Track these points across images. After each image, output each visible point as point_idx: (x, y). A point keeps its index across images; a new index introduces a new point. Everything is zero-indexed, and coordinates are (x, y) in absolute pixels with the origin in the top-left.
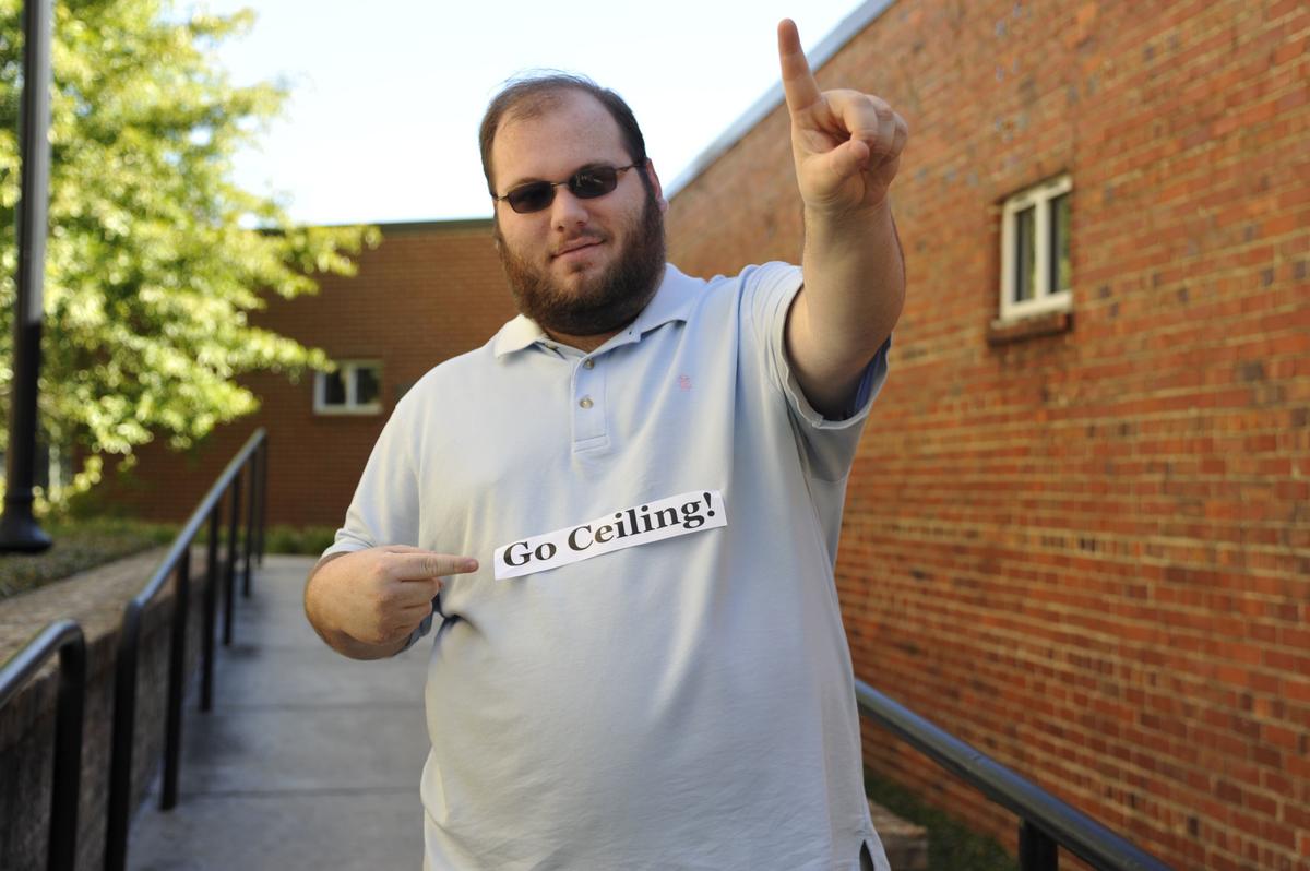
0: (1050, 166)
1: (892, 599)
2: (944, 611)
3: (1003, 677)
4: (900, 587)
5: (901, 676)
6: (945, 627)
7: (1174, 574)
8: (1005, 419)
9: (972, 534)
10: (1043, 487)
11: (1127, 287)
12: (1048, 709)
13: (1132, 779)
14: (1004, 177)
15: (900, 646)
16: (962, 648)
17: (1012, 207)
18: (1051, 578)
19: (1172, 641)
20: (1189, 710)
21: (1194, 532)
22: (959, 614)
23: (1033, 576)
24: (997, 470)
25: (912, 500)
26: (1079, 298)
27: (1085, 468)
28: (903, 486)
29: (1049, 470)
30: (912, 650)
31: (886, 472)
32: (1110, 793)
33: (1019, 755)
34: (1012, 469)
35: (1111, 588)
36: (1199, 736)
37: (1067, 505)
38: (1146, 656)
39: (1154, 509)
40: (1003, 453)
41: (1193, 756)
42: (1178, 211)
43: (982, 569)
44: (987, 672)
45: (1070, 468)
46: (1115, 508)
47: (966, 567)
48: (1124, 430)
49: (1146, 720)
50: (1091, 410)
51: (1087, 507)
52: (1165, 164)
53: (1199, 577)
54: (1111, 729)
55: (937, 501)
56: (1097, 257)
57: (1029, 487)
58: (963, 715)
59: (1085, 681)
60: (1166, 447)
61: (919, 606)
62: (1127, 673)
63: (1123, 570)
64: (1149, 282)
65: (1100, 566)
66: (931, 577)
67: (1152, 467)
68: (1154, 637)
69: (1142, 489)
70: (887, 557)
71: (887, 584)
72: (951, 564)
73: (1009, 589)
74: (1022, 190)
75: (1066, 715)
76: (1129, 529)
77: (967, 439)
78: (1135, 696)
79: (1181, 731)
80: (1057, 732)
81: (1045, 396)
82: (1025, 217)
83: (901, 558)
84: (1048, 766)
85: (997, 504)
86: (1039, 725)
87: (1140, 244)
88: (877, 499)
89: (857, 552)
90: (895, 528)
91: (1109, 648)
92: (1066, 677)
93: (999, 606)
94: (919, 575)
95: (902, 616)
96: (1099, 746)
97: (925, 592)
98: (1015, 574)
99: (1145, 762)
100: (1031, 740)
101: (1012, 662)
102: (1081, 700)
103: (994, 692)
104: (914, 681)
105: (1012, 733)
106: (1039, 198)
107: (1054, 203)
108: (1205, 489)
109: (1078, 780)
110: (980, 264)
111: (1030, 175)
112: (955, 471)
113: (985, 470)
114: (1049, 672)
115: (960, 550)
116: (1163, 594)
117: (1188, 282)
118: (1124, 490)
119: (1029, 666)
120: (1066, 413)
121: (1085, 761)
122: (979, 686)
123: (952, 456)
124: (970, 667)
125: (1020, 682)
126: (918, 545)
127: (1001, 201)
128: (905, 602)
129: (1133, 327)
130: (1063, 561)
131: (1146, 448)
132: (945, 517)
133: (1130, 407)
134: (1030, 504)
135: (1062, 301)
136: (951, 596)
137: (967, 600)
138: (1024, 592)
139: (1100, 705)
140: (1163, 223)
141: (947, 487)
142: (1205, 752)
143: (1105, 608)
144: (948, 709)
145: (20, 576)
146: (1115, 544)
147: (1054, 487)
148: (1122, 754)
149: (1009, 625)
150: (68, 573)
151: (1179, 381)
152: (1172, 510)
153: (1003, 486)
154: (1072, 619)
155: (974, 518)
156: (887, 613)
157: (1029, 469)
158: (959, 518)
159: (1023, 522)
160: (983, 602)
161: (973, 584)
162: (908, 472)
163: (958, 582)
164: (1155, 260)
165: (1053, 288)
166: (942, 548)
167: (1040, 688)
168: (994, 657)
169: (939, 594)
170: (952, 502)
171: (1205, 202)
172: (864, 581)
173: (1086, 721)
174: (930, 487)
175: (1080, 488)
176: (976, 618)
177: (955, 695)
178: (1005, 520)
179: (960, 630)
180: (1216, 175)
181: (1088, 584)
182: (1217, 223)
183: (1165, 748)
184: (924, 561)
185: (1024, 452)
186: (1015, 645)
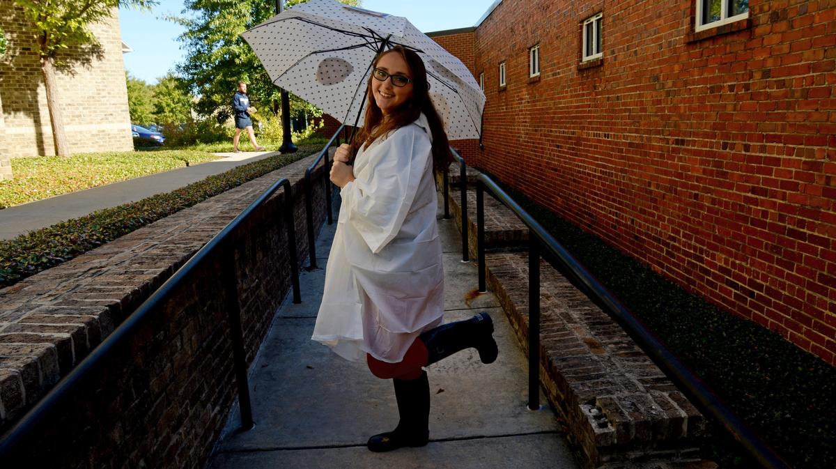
0: (596, 9)
1: (550, 154)
2: (565, 158)
3: (582, 178)
4: (552, 150)
5: (552, 178)
6: (565, 163)
7: (631, 145)
8: (583, 95)
9: (573, 133)
10: (594, 117)
11: (619, 50)
12: (594, 188)
13: (617, 208)
14: (583, 13)
15: (552, 169)
16: (570, 169)
17: (585, 23)
18: (596, 147)
19: (630, 166)
20: (633, 187)
21: (637, 131)
22: (570, 159)
23: (591, 146)
24: (581, 112)
25: (556, 122)
26: (605, 55)
27: (606, 111)
28: (553, 118)
29: (595, 112)
30: (556, 170)
31: (548, 113)
32: (610, 213)
33: (586, 201)
34: (585, 112)
35: (613, 150)
36: (636, 195)
37: (601, 123)
38: (622, 171)
39: (626, 124)
40: (582, 106)
41: (634, 202)
42: (634, 24)
43: (575, 144)
44: (577, 176)
45: (602, 111)
46: (615, 124)
47: (572, 144)
48: (618, 98)
49: (621, 190)
50: (608, 92)
51: (606, 124)
52: (631, 8)
53: (638, 146)
54: (611, 193)
55: (563, 123)
56: (611, 40)
57: (590, 117)
58: (571, 190)
59: (605, 179)
60: (629, 104)
61: (558, 156)
62: (616, 176)
63: (616, 144)
64: (626, 49)
65: (609, 142)
66: (561, 147)
67: (625, 111)
68: (625, 165)
69: (623, 118)
70: (548, 141)
71: (549, 150)
72: (567, 143)
73: (584, 151)
74: (588, 17)
75: (599, 189)
76: (619, 130)
77: (572, 102)
78: (618, 183)
79: (631, 193)
80: (596, 194)
81: (595, 87)
82: (590, 26)
83: (553, 141)
84: (594, 205)
85: (581, 123)
86: (591, 192)
87: (624, 36)
88: (545, 122)
89: (540, 139)
90: (551, 131)
91: (612, 168)
92: (600, 178)
93: (581, 156)
94: (558, 147)
95: (553, 160)
96: (608, 199)
97: (560, 152)
98: (585, 145)
99: (621, 203)
100: (589, 197)
101: (584, 173)
102: (603, 185)
103: (579, 183)
104: (556, 179)
105: (584, 195)
106: (594, 19)
107: (598, 21)
108: (640, 117)
109: (602, 209)
110: (576, 43)
111: (590, 12)
112: (569, 113)
113: (577, 112)
114: (595, 176)
115: (570, 138)
116: (628, 151)
117: (637, 48)
118: (617, 118)
119: (589, 174)
120: (601, 93)
121: (604, 203)
122: (574, 181)
123: (568, 108)
124: (572, 175)
125: (587, 180)
126: (557, 137)
127: (582, 22)
128: (554, 155)
129: (621, 64)
130: (599, 141)
131: (624, 104)
132: (566, 128)
133: (620, 91)
134: (590, 123)
135: (600, 55)
136: (567, 153)
137: (572, 154)
138: (588, 151)
139: (609, 186)
140: (630, 28)
141: (566, 118)
142: (637, 200)
143: (611, 156)
144: (566, 188)
145: (287, 160)
146: (614, 135)
147: (597, 118)
148: (614, 201)
149: (584, 162)
150: (301, 158)
151: (633, 82)
152: (631, 124)
153: (582, 117)
154: (601, 160)
155: (574, 128)
156: (549, 159)
157: (590, 112)
158: (569, 128)
159: (588, 129)
160: (576, 155)
161: (573, 149)
162: (555, 113)
163: (569, 148)
164: (628, 41)
165: (598, 52)
166: (564, 137)
167: (592, 181)
168: (579, 172)
169: (564, 152)
170: (568, 123)
171: (642, 21)
172: (542, 148)
173: (605, 191)
174: (561, 118)
175: (604, 117)
176: (574, 160)
177: (568, 184)
178: (583, 128)
179: (570, 164)
180: (646, 11)
181: (606, 148)
182: (646, 29)
183: (626, 199)
184: (559, 142)
185: (589, 106)
186: (585, 168)
